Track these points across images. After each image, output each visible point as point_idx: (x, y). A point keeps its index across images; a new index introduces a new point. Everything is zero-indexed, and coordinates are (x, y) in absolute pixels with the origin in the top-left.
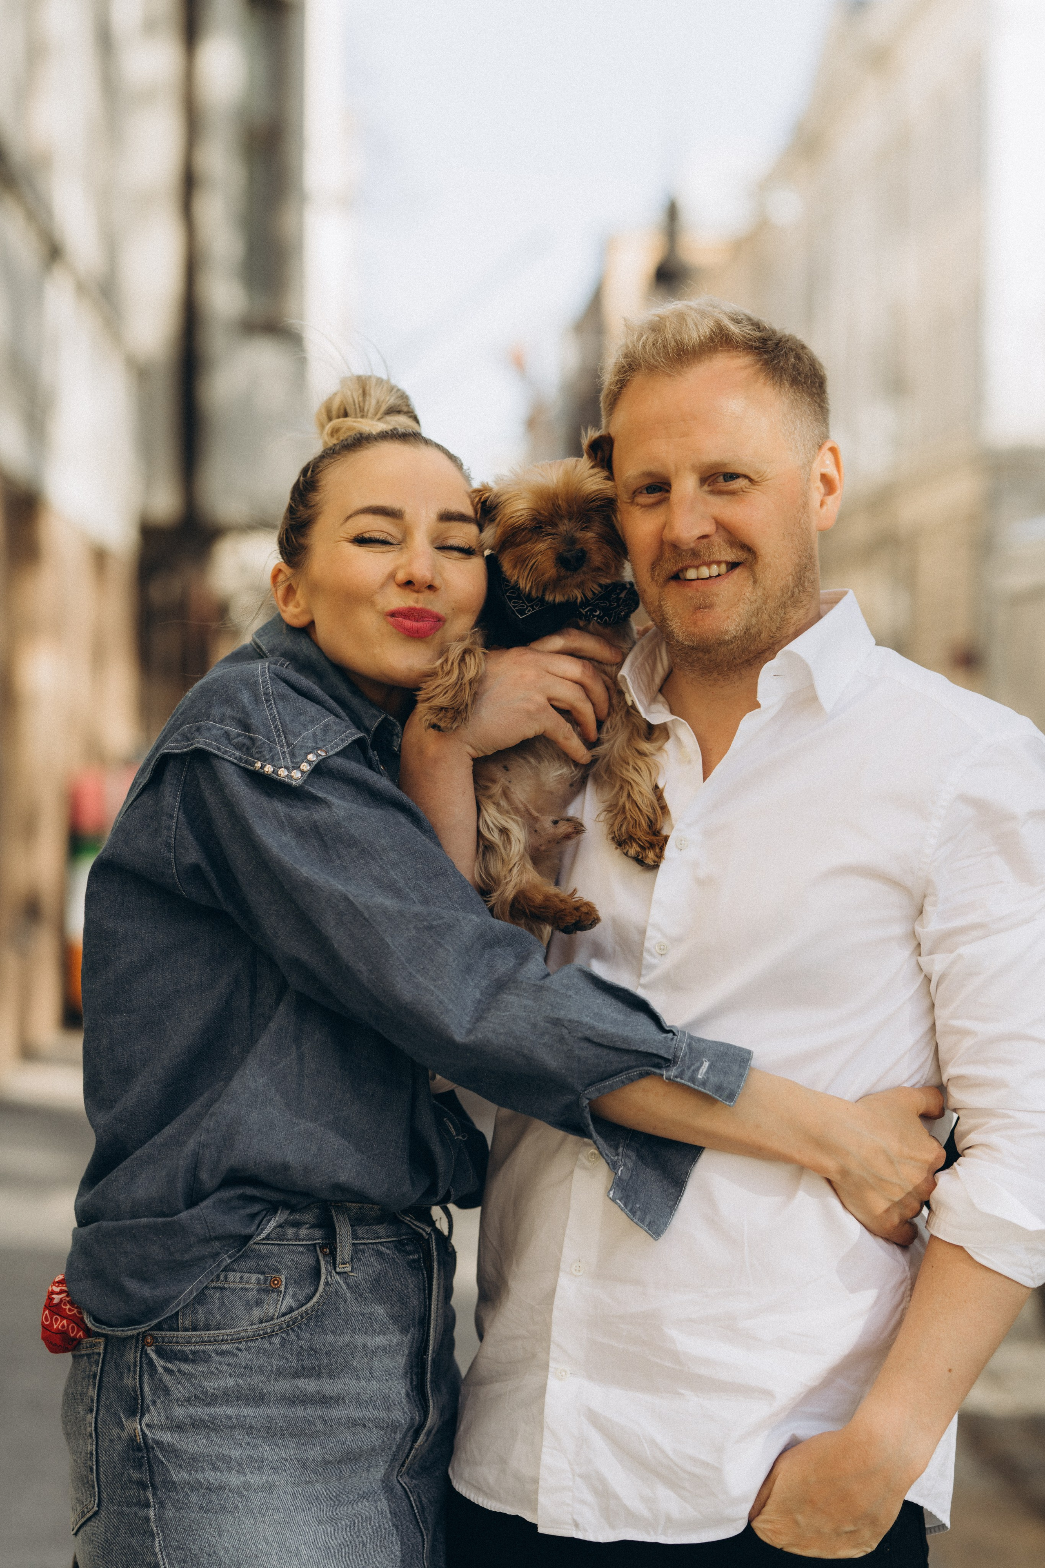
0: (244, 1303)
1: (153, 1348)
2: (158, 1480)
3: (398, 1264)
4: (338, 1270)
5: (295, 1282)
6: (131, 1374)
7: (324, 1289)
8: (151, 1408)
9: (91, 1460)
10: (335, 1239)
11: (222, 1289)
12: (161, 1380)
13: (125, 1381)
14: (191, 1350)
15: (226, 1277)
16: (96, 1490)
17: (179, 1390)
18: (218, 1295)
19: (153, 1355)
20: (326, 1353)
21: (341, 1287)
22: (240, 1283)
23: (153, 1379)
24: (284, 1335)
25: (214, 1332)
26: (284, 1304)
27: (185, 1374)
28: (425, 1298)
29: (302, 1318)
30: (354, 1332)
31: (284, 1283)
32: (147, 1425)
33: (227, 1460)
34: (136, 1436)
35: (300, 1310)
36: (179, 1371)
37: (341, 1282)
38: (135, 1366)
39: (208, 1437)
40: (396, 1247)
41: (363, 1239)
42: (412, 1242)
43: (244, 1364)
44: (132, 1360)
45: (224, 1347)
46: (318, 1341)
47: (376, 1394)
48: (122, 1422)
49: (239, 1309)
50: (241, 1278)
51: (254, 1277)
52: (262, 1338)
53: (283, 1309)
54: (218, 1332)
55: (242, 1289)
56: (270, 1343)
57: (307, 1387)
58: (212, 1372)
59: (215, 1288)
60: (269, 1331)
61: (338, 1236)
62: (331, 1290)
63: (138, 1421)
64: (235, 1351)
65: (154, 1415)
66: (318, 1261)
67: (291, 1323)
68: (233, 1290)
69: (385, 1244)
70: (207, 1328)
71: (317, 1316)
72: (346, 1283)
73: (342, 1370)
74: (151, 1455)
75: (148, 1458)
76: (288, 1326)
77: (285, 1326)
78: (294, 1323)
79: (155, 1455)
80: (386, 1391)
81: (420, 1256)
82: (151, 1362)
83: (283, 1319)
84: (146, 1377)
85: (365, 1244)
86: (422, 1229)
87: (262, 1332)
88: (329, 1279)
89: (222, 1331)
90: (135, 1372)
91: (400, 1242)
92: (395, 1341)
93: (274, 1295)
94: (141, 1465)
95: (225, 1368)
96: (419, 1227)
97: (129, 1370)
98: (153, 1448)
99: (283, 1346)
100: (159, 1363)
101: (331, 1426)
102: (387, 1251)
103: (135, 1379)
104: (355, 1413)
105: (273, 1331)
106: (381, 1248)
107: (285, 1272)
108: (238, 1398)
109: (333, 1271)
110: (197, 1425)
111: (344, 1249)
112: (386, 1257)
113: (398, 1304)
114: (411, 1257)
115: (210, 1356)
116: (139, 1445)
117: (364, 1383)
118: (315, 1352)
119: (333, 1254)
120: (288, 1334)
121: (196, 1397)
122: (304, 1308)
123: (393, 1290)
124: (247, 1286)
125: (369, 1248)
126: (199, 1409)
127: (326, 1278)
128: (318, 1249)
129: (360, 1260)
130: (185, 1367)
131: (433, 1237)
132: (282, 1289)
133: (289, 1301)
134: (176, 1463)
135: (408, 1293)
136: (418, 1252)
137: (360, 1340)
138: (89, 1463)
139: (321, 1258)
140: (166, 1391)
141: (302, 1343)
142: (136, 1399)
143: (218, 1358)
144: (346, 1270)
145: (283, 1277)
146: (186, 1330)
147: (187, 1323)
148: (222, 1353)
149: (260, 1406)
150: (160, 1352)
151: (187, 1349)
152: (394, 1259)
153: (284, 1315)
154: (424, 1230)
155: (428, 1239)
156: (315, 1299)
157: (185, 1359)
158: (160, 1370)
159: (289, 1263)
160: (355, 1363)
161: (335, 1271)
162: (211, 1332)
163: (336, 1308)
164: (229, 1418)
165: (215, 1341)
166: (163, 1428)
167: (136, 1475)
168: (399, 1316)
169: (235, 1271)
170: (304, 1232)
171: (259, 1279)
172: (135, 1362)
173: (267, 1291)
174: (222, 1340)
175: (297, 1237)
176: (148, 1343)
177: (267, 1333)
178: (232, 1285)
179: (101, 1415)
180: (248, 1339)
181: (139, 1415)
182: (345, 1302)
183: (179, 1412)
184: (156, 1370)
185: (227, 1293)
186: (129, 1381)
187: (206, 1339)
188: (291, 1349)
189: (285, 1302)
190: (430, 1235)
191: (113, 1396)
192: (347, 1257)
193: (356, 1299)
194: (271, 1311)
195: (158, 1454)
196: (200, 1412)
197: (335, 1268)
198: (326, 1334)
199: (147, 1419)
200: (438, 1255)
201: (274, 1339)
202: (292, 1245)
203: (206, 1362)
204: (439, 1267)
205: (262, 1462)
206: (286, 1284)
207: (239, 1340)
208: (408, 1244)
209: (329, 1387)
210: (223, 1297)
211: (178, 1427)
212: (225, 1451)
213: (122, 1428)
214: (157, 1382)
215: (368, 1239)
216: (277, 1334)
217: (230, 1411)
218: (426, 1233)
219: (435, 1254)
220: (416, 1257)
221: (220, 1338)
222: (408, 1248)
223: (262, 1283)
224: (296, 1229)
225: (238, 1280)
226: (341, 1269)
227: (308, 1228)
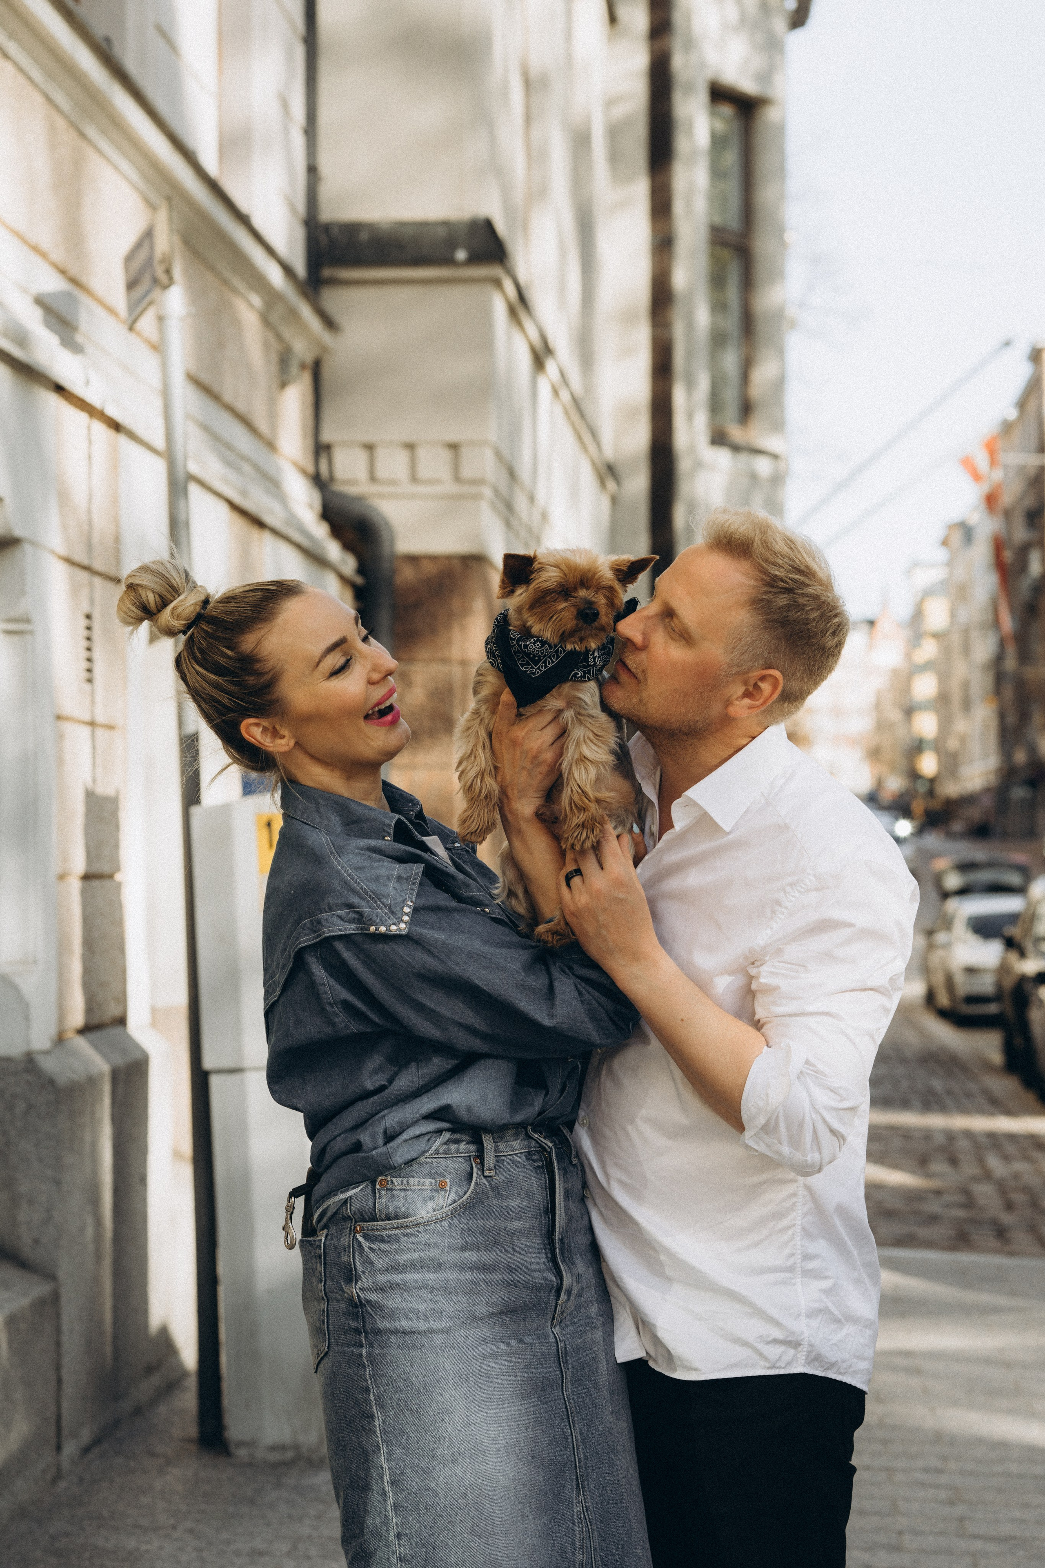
0: (422, 1199)
1: (361, 1234)
2: (368, 1327)
4: (485, 1174)
5: (455, 1182)
6: (347, 1253)
7: (475, 1187)
8: (362, 1276)
9: (323, 1315)
10: (483, 1152)
11: (406, 1190)
12: (367, 1257)
13: (342, 1259)
14: (386, 1235)
15: (408, 1182)
16: (327, 1336)
17: (380, 1262)
18: (402, 1194)
19: (361, 1239)
20: (481, 1232)
21: (486, 1186)
22: (418, 1185)
23: (362, 1256)
24: (450, 1220)
25: (401, 1220)
27: (383, 1251)
29: (462, 1208)
30: (497, 1219)
31: (449, 1184)
32: (360, 1289)
33: (416, 1312)
34: (353, 1297)
35: (459, 1202)
36: (380, 1249)
37: (486, 1182)
38: (349, 1247)
39: (402, 1296)
40: (526, 1156)
41: (504, 1152)
42: (539, 1153)
43: (423, 1242)
44: (347, 1243)
45: (408, 1231)
46: (473, 1224)
48: (342, 1288)
49: (419, 1204)
50: (419, 1182)
51: (428, 1181)
52: (435, 1223)
53: (449, 1202)
54: (403, 1220)
55: (420, 1189)
57: (469, 1256)
58: (402, 1249)
59: (400, 1190)
61: (485, 1150)
62: (480, 1189)
63: (354, 1286)
64: (416, 1233)
65: (365, 1281)
66: (472, 1168)
68: (413, 1191)
69: (519, 1155)
70: (397, 1217)
71: (470, 1207)
72: (490, 1183)
73: (493, 1245)
74: (364, 1310)
75: (362, 1312)
76: (452, 1214)
77: (450, 1213)
78: (456, 1211)
79: (366, 1310)
81: (543, 1164)
82: (360, 1244)
83: (447, 1208)
84: (357, 1254)
85: (504, 1156)
86: (546, 1144)
87: (434, 1218)
88: (478, 1181)
89: (405, 1220)
90: (349, 1252)
91: (529, 1152)
92: (528, 1226)
93: (443, 1193)
94: (358, 1317)
95: (410, 1245)
96: (544, 1143)
97: (345, 1251)
98: (365, 1305)
99: (450, 1228)
100: (366, 1244)
101: (492, 1286)
102: (520, 1160)
103: (350, 1256)
104: (508, 1277)
105: (443, 1217)
106: (516, 1158)
107: (449, 1177)
108: (422, 1267)
109: (482, 1176)
110: (393, 1286)
111: (490, 1159)
112: (519, 1164)
113: (526, 1199)
114: (537, 1164)
115: (399, 1237)
116: (356, 1303)
117: (510, 1255)
118: (472, 1232)
119: (482, 1163)
120: (452, 1219)
121: (392, 1267)
122: (461, 1200)
123: (522, 1189)
124: (423, 1187)
125: (507, 1159)
126: (395, 1276)
127: (476, 1180)
128: (472, 1160)
129: (500, 1167)
130: (383, 1246)
131: (554, 1150)
132: (448, 1188)
133: (453, 1196)
134: (380, 1315)
135: (534, 1190)
136: (542, 1161)
137: (501, 1223)
138: (322, 1318)
139: (474, 1165)
140: (372, 1263)
141: (462, 1226)
142: (351, 1271)
143: (405, 1239)
144: (491, 1174)
145: (448, 1181)
146: (383, 1220)
147: (383, 1216)
148: (407, 1235)
149: (438, 1272)
150: (366, 1237)
151: (382, 1233)
152: (526, 1167)
153: (450, 1205)
155: (550, 1152)
156: (468, 1194)
157: (383, 1241)
158: (366, 1249)
159: (452, 1171)
160: (502, 1240)
161: (483, 1176)
162: (399, 1221)
163: (482, 1202)
164: (417, 1281)
165: (402, 1227)
166: (370, 1290)
167: (353, 1324)
168: (528, 1208)
169: (413, 1177)
170: (462, 1147)
171: (431, 1183)
172: (350, 1245)
173: (437, 1191)
174: (407, 1226)
175: (456, 1151)
176: (357, 1231)
177: (438, 1219)
178: (412, 1187)
179: (328, 1284)
180: (425, 1224)
181: (354, 1282)
182: (488, 1198)
183: (382, 1278)
184: (364, 1250)
185: (409, 1193)
186: (344, 1258)
187: (396, 1226)
188: (456, 1230)
189: (450, 1197)
190: (551, 1148)
191: (335, 1270)
192: (492, 1165)
193: (496, 1195)
194: (441, 1202)
195: (369, 1309)
197: (483, 1173)
198: (480, 1219)
199: (359, 1284)
200: (558, 1163)
201: (443, 1223)
202: (453, 1157)
203: (397, 1242)
204: (559, 1172)
207: (419, 1224)
208: (535, 1155)
210: (406, 1195)
211: (381, 1289)
213: (343, 1292)
214: (365, 1258)
215: (506, 1152)
216: (445, 1219)
217: (417, 1276)
218: (549, 1147)
219: (555, 1162)
220: (540, 1164)
221: (405, 1224)
222: (535, 1157)
223: (433, 1185)
224: (456, 1146)
225: (416, 1183)
226: (487, 1173)
227: (465, 1145)
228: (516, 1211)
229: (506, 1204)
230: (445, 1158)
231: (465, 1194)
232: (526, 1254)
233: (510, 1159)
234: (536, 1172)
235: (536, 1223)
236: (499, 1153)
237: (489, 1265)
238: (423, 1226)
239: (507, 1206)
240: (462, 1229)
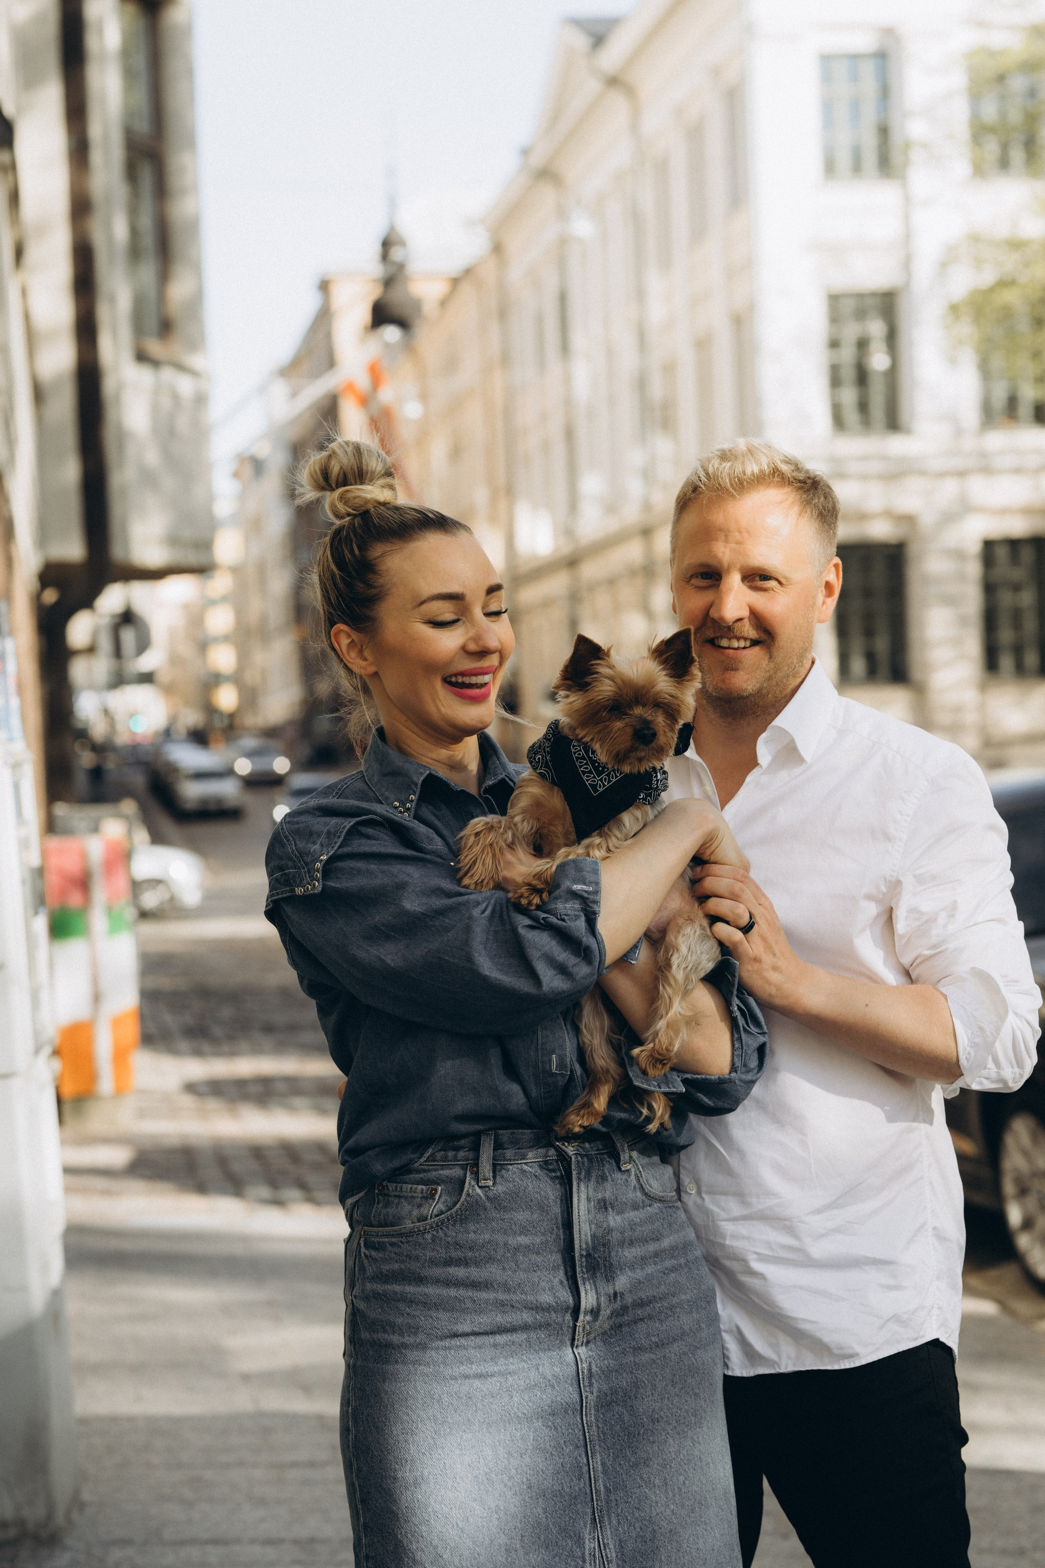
0: (410, 1207)
1: (363, 1239)
3: (540, 1180)
4: (480, 1184)
5: (449, 1193)
7: (465, 1199)
8: (357, 1283)
10: (479, 1159)
11: (399, 1197)
12: (363, 1263)
14: (377, 1242)
15: (401, 1188)
17: (370, 1271)
18: (396, 1201)
19: (362, 1244)
20: (469, 1248)
21: (481, 1198)
22: (411, 1192)
23: (359, 1262)
26: (435, 1210)
27: (373, 1259)
28: (568, 1207)
29: (449, 1220)
30: (493, 1233)
31: (438, 1193)
33: (393, 1325)
35: (446, 1214)
36: (370, 1256)
37: (482, 1195)
40: (540, 1166)
41: (510, 1160)
42: (556, 1163)
43: (405, 1253)
45: (393, 1240)
46: (461, 1237)
47: (525, 1282)
49: (406, 1212)
50: (411, 1188)
51: (420, 1187)
52: (417, 1234)
53: (435, 1212)
54: (391, 1228)
55: (411, 1196)
56: (423, 1239)
57: (457, 1273)
58: (386, 1258)
59: (395, 1196)
60: (421, 1228)
62: (472, 1200)
64: (399, 1243)
65: (358, 1288)
66: (465, 1176)
67: (440, 1223)
68: (406, 1198)
69: (532, 1164)
70: (386, 1225)
71: (461, 1220)
72: (485, 1195)
73: (487, 1262)
74: (355, 1319)
76: (437, 1226)
78: (442, 1223)
80: (536, 1280)
81: (562, 1174)
83: (434, 1220)
84: (357, 1260)
85: (510, 1164)
87: (416, 1230)
88: (471, 1192)
91: (546, 1162)
92: (538, 1240)
93: (431, 1203)
95: (393, 1255)
96: (565, 1151)
99: (434, 1241)
100: (363, 1250)
101: (480, 1305)
102: (530, 1169)
104: (502, 1296)
105: (426, 1230)
106: (525, 1167)
107: (441, 1185)
108: (404, 1279)
109: (476, 1187)
111: (486, 1168)
112: (530, 1174)
113: (538, 1212)
115: (386, 1245)
117: (510, 1272)
118: (460, 1246)
119: (477, 1172)
120: (438, 1232)
121: (377, 1277)
122: (449, 1213)
123: (532, 1201)
124: (414, 1195)
125: (513, 1168)
126: (379, 1286)
127: (468, 1191)
128: (469, 1168)
129: (503, 1177)
130: (373, 1254)
131: (573, 1159)
132: (437, 1197)
133: (441, 1206)
135: (549, 1203)
136: (558, 1170)
137: (500, 1238)
139: (468, 1174)
140: (366, 1270)
141: (449, 1239)
143: (389, 1248)
144: (486, 1184)
145: (439, 1190)
146: (375, 1227)
148: (392, 1244)
149: (420, 1286)
150: (365, 1242)
152: (536, 1176)
153: (437, 1216)
154: (566, 1153)
155: (570, 1161)
156: (458, 1206)
157: (374, 1248)
158: (363, 1254)
159: (446, 1178)
160: (499, 1257)
161: (478, 1185)
163: (477, 1214)
164: (396, 1293)
165: (390, 1235)
166: (361, 1298)
168: (540, 1221)
169: (407, 1183)
170: (461, 1154)
171: (422, 1190)
173: (426, 1198)
174: (393, 1235)
175: (455, 1158)
176: (361, 1235)
177: (422, 1231)
178: (405, 1194)
182: (485, 1210)
183: (370, 1287)
185: (400, 1199)
187: (386, 1234)
188: (440, 1244)
189: (437, 1208)
190: (571, 1157)
192: (488, 1175)
193: (495, 1207)
194: (425, 1212)
195: (358, 1318)
196: (379, 1287)
197: (477, 1183)
198: (469, 1233)
200: (578, 1173)
201: (426, 1235)
202: (451, 1165)
203: (384, 1250)
204: (578, 1184)
205: (418, 1329)
206: (441, 1193)
207: (401, 1235)
208: (551, 1164)
209: (474, 1273)
210: (399, 1203)
211: (367, 1298)
212: (392, 1318)
215: (514, 1160)
216: (429, 1232)
218: (568, 1156)
219: (574, 1172)
220: (558, 1174)
221: (391, 1233)
222: (551, 1167)
223: (424, 1192)
224: (454, 1153)
225: (409, 1190)
226: (482, 1183)
227: (465, 1152)
228: (521, 1224)
229: (510, 1216)
230: (441, 1165)
231: (455, 1204)
232: (535, 1271)
233: (518, 1168)
234: (553, 1182)
235: (551, 1238)
236: (504, 1161)
237: (480, 1283)
238: (406, 1237)
239: (512, 1219)
240: (448, 1243)
